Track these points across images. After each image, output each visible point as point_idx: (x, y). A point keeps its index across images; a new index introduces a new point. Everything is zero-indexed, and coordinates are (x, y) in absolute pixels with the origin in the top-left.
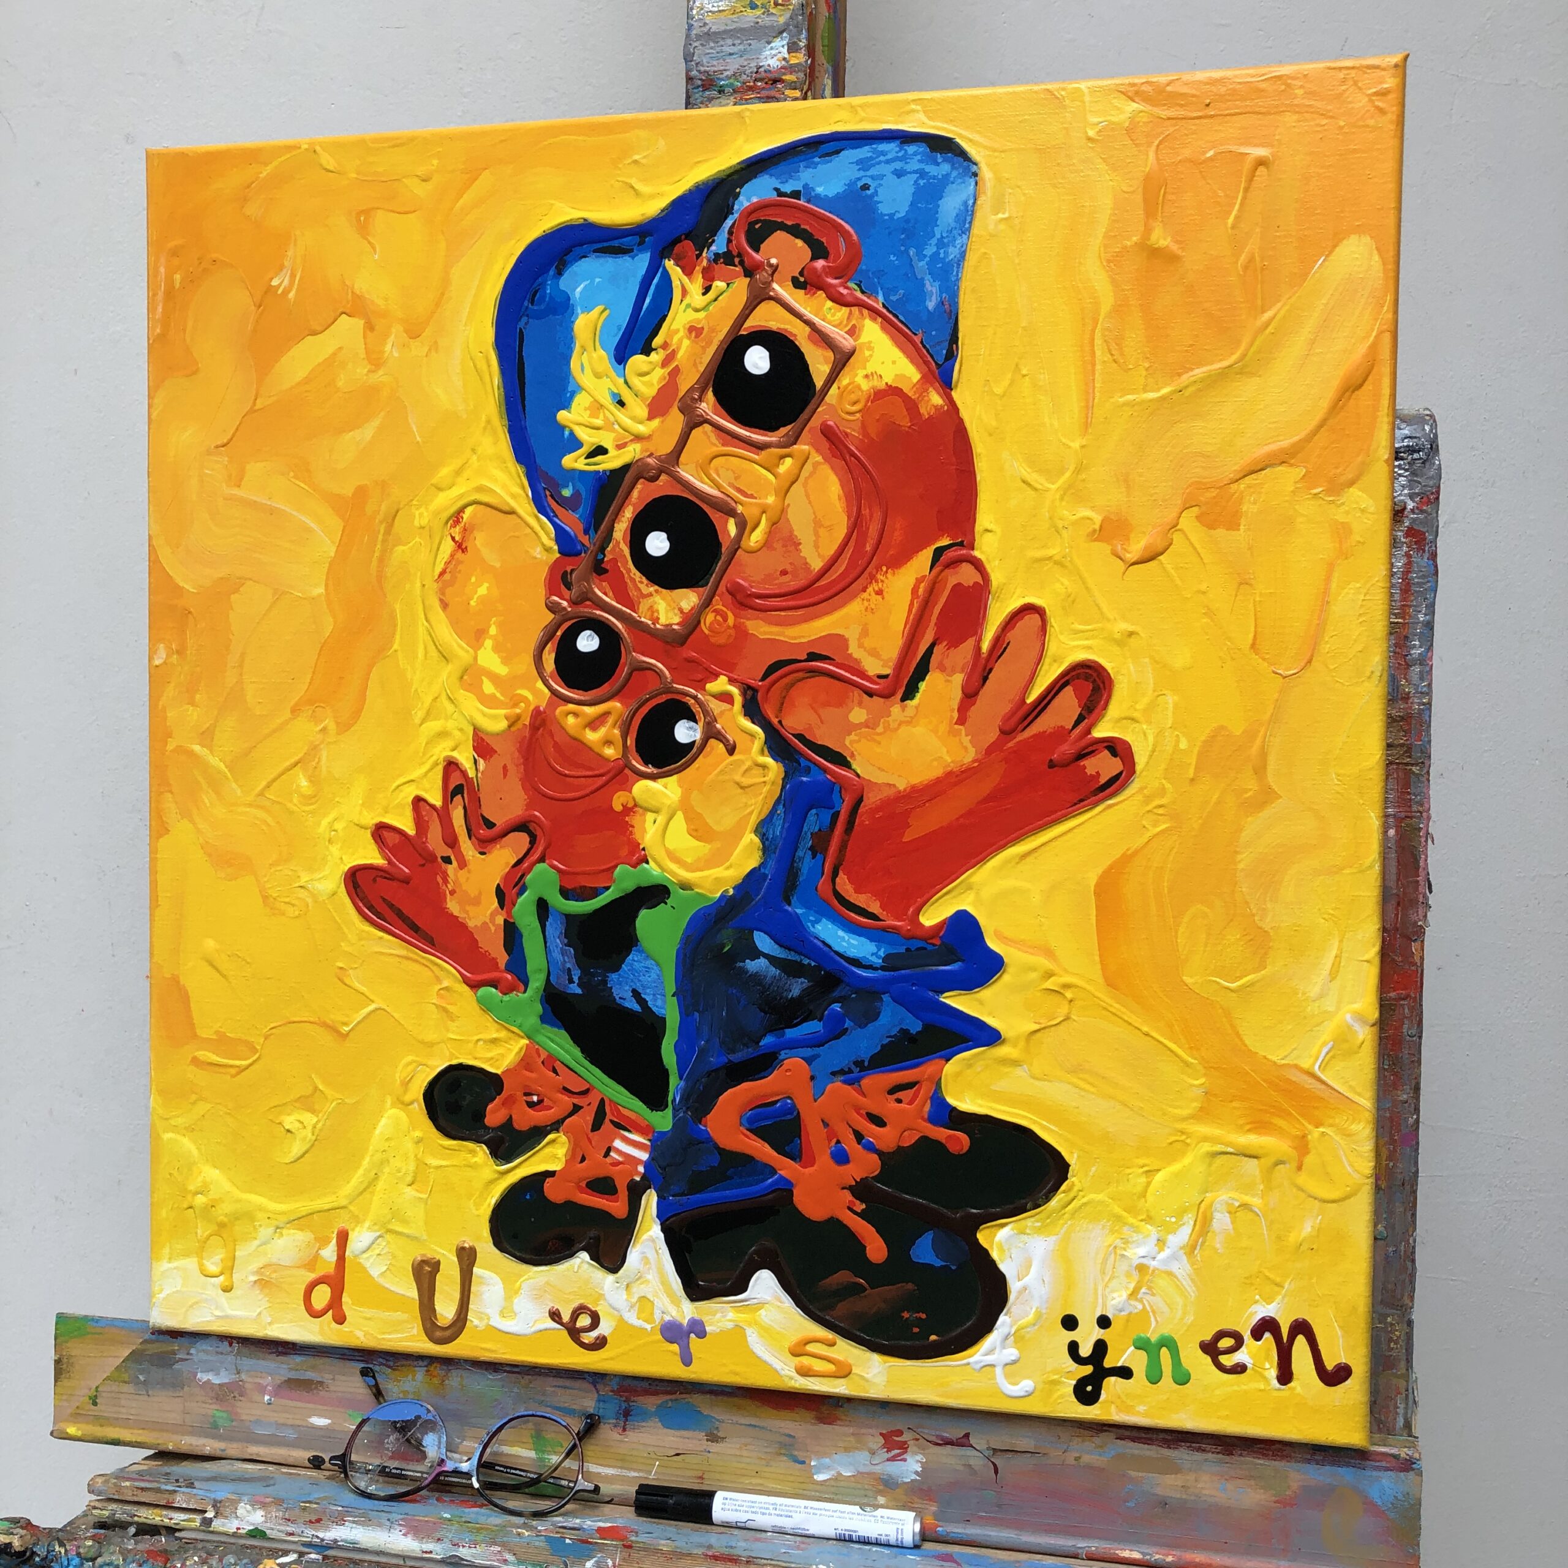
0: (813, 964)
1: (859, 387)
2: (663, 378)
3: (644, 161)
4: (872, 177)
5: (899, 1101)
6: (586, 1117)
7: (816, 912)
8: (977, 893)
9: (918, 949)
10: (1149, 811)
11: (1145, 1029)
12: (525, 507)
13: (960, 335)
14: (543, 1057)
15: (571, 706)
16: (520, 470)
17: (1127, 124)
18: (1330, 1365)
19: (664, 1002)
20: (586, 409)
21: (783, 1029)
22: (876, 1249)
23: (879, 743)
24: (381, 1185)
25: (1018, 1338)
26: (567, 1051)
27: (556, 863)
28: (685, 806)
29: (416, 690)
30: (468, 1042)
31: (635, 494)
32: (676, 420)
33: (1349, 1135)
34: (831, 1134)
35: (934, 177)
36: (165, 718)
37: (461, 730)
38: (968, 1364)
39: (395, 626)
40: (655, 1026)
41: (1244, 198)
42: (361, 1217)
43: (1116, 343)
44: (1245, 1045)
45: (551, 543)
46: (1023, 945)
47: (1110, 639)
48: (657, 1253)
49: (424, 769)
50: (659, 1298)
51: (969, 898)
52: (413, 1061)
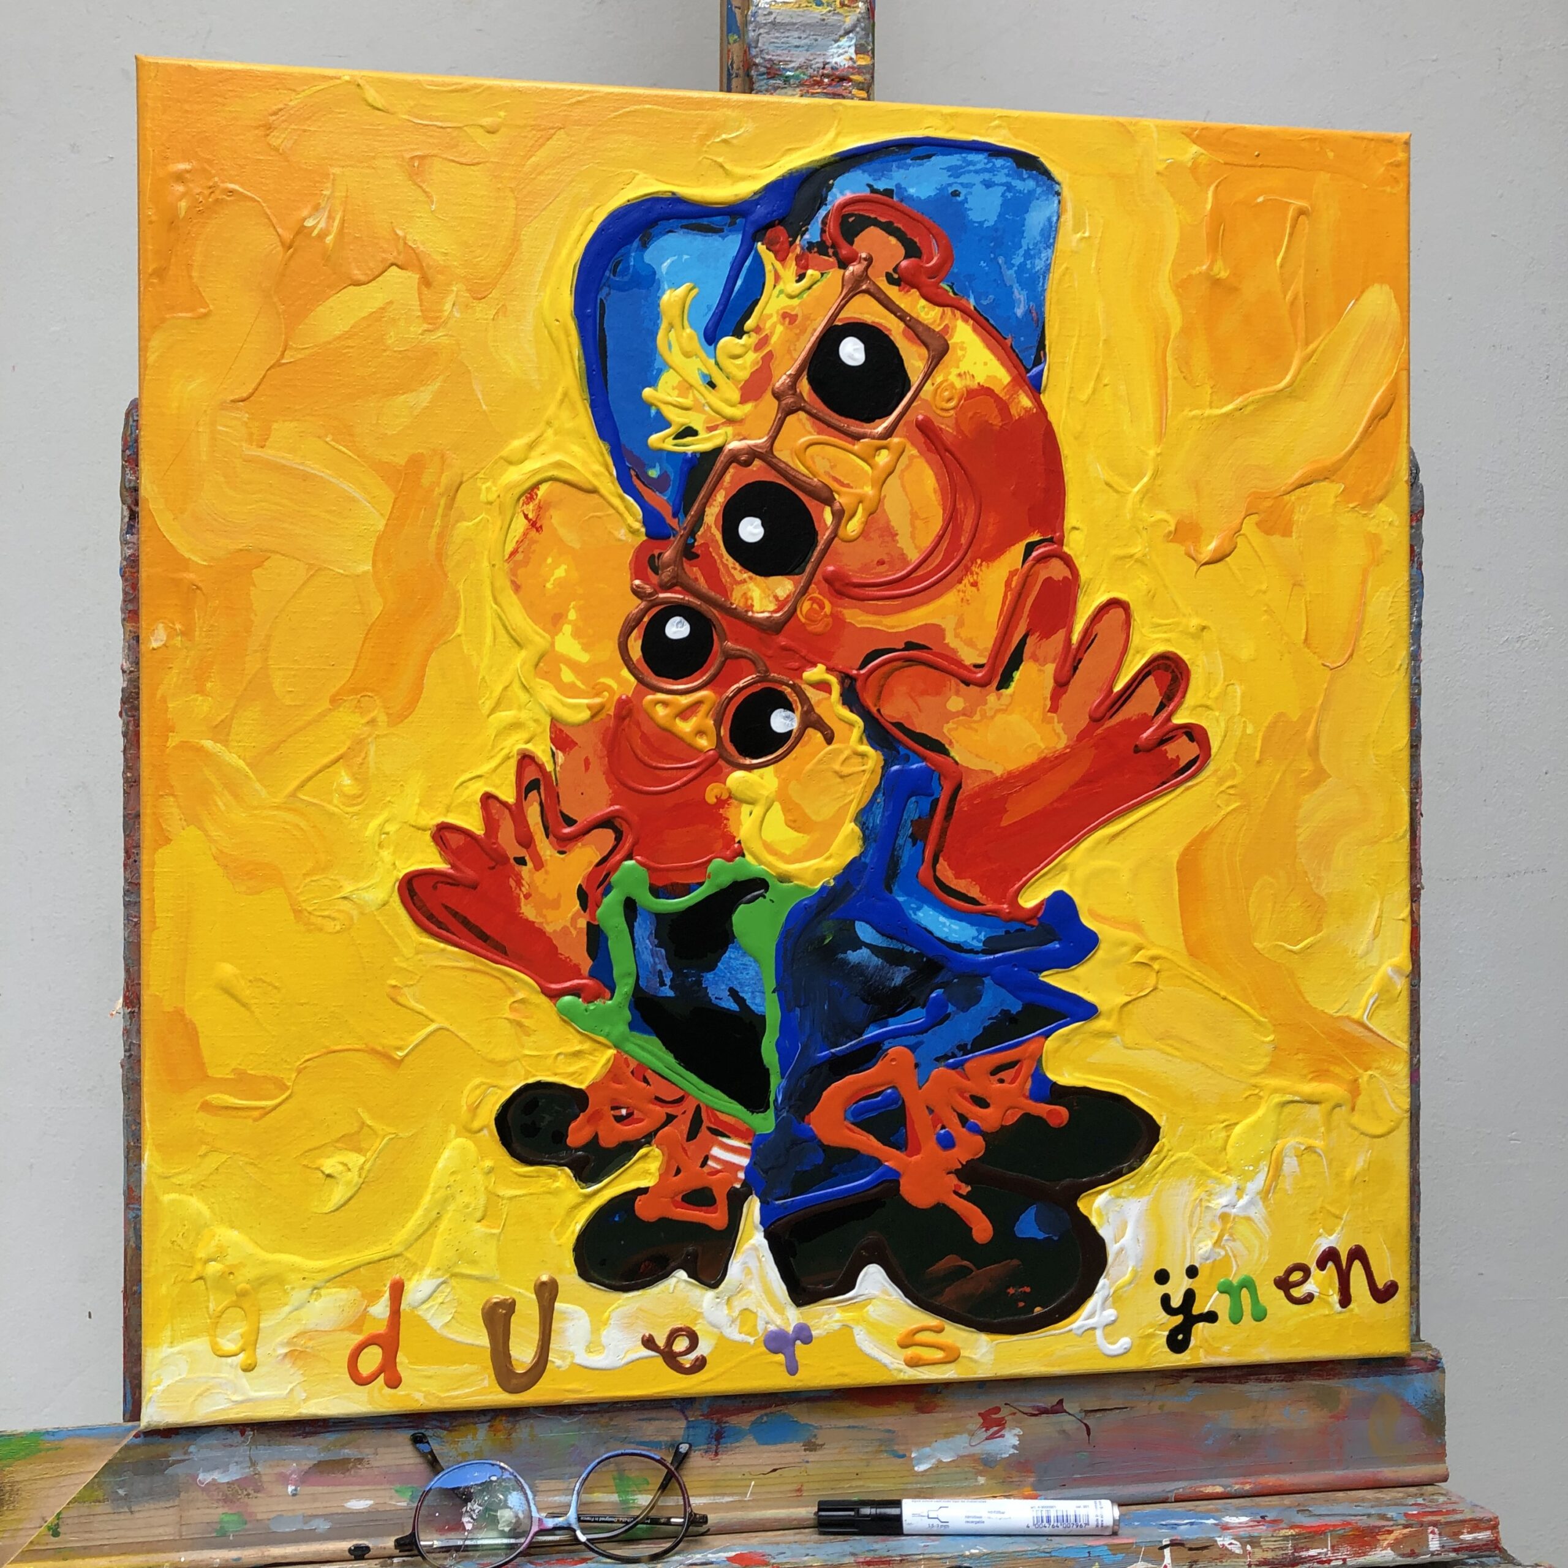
0: (915, 951)
1: (952, 386)
2: (755, 363)
4: (962, 184)
5: (1001, 1081)
6: (680, 1127)
7: (918, 899)
8: (1071, 875)
9: (1017, 931)
10: (1222, 792)
11: (1223, 993)
12: (609, 487)
13: (1047, 343)
14: (632, 1066)
16: (604, 448)
17: (1190, 164)
18: (1380, 1285)
19: (764, 999)
20: (674, 388)
22: (982, 1229)
23: (977, 731)
24: (444, 1225)
25: (1115, 1299)
26: (659, 1059)
28: (783, 797)
29: (483, 678)
30: (546, 1057)
31: (727, 478)
32: (769, 406)
33: (1391, 1076)
34: (937, 1121)
35: (1020, 192)
36: (166, 709)
37: (536, 721)
38: (1071, 1330)
39: (458, 608)
40: (754, 1025)
41: (1289, 241)
42: (420, 1263)
43: (1184, 362)
44: (1307, 1002)
45: (637, 525)
46: (1115, 922)
47: (1185, 633)
48: (760, 1261)
49: (493, 763)
50: (762, 1308)
51: (1066, 879)
52: (483, 1083)
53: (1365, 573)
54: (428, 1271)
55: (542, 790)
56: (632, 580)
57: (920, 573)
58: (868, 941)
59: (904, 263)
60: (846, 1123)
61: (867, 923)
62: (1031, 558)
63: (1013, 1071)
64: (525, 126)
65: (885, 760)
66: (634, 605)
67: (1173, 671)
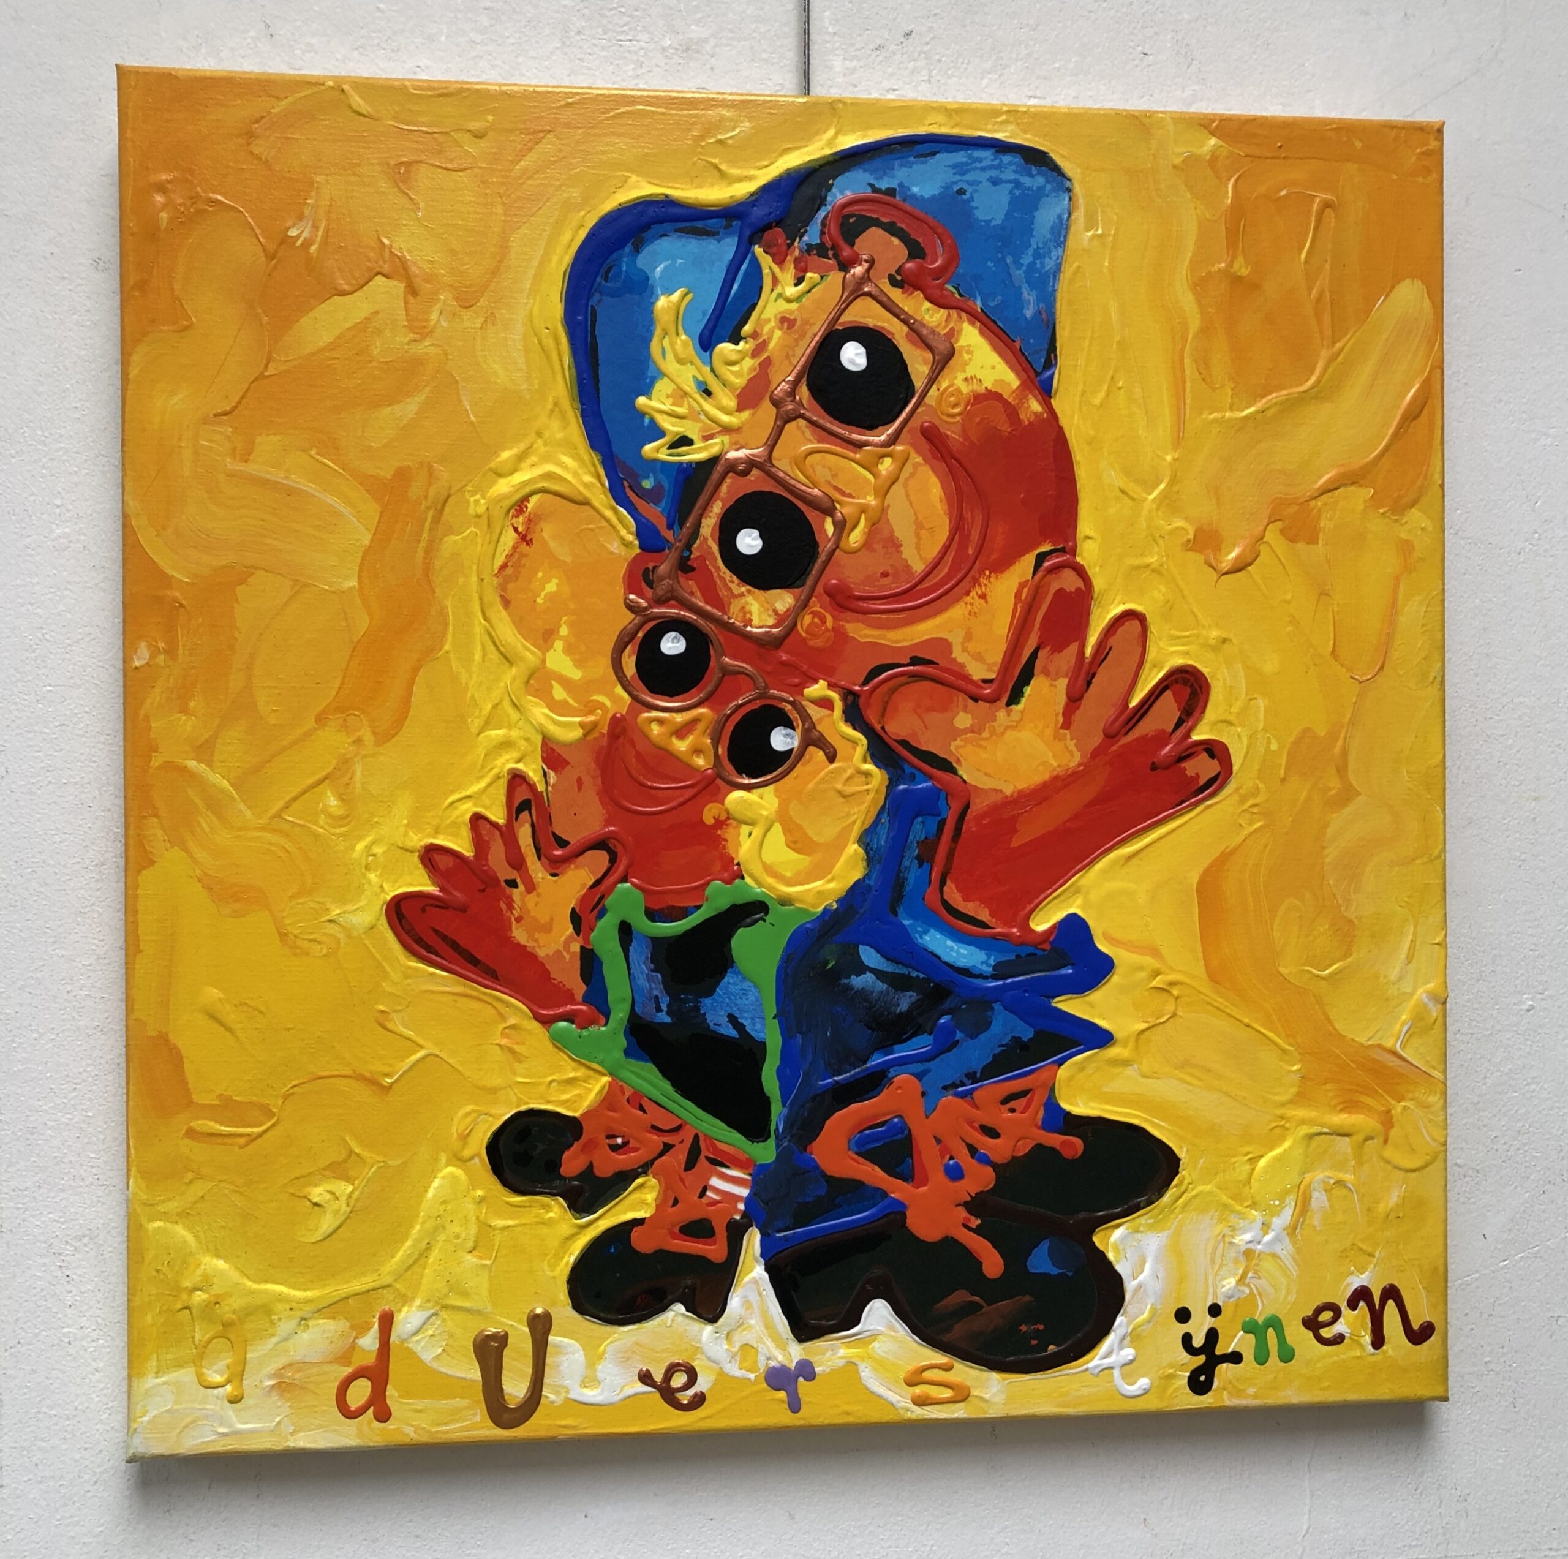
0: (922, 976)
1: (959, 390)
2: (752, 369)
3: (730, 142)
5: (1013, 1110)
6: (680, 1155)
8: (1086, 898)
10: (1246, 810)
11: (1246, 1021)
12: (601, 498)
13: (1058, 345)
14: (627, 1094)
15: (655, 714)
16: (596, 458)
17: (1208, 157)
18: (1416, 1326)
19: (764, 1025)
21: (892, 1045)
22: (993, 1264)
23: (985, 748)
24: (433, 1256)
25: (1134, 1337)
26: (655, 1086)
28: (783, 817)
29: (473, 696)
30: (539, 1084)
31: (724, 488)
32: (767, 413)
33: (1426, 1106)
34: (945, 1151)
35: (1029, 189)
36: (147, 728)
37: (527, 739)
38: (1087, 1370)
39: (446, 624)
40: (755, 1052)
41: (1314, 236)
42: (410, 1294)
43: (1203, 363)
44: (1336, 1029)
45: (631, 538)
46: (1131, 946)
47: (1205, 646)
48: (760, 1294)
49: (483, 784)
50: (764, 1343)
51: (1079, 901)
52: (474, 1111)
53: (1397, 579)
54: (418, 1302)
56: (626, 595)
57: (924, 586)
58: (872, 966)
59: (909, 265)
60: (851, 1153)
61: (871, 947)
62: (1042, 568)
63: (1023, 1101)
64: (512, 131)
66: (627, 618)
67: (1192, 685)
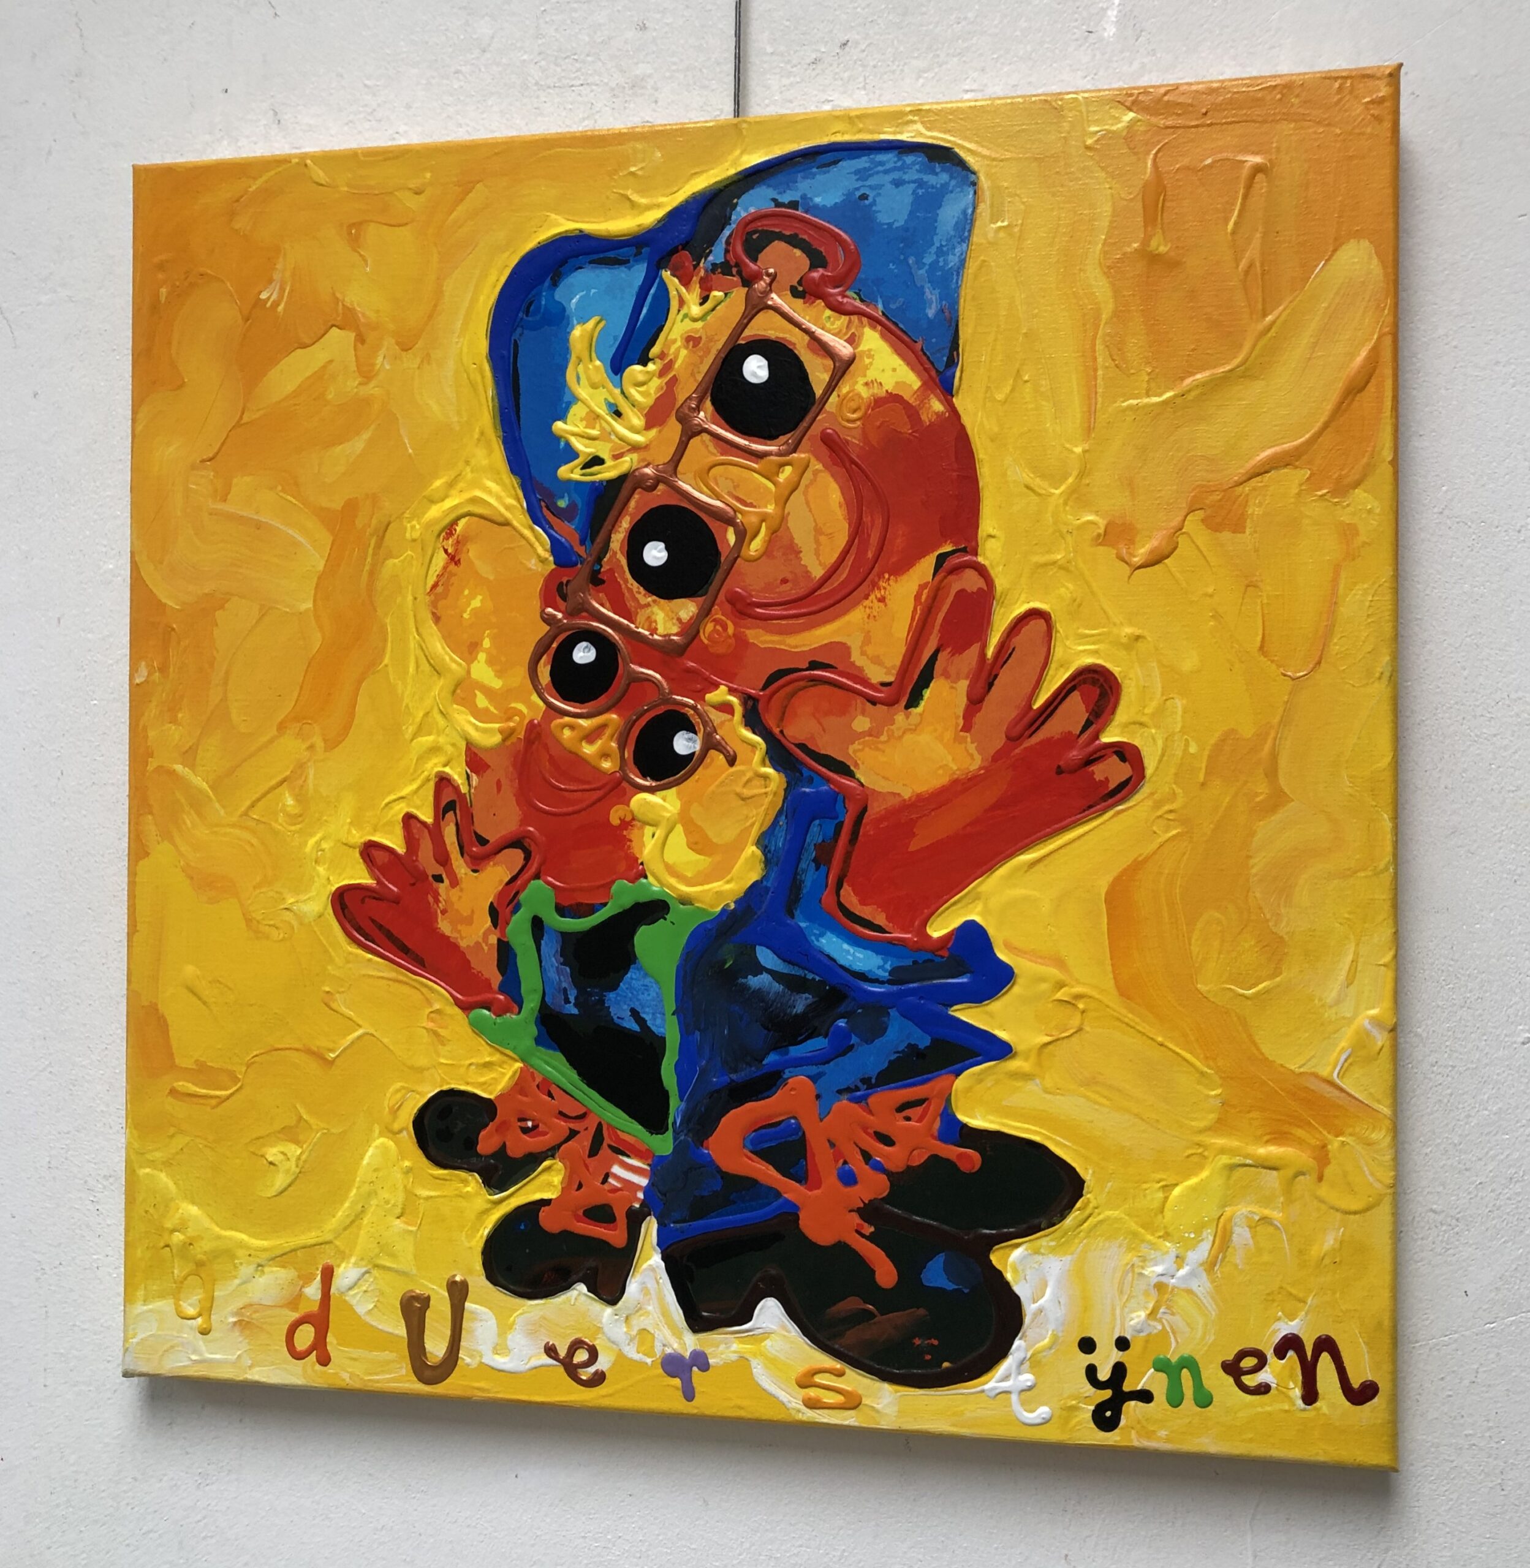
0: (817, 978)
1: (859, 395)
2: (660, 388)
3: (640, 173)
4: (870, 187)
5: (908, 1119)
7: (820, 925)
8: (985, 905)
9: (925, 962)
10: (1160, 817)
11: (1160, 1039)
12: (520, 520)
13: (961, 342)
14: (538, 1080)
15: (567, 719)
17: (1124, 133)
18: (1356, 1383)
19: (664, 1020)
22: (886, 1273)
24: (368, 1218)
25: (1033, 1363)
27: (550, 879)
28: (685, 818)
29: (407, 706)
30: (461, 1066)
31: (632, 504)
32: (673, 429)
33: (1369, 1145)
34: (838, 1155)
35: (933, 187)
36: (146, 737)
37: (453, 745)
38: (983, 1391)
39: (386, 640)
40: (654, 1046)
41: (1243, 205)
42: (347, 1251)
43: (1117, 347)
44: (1262, 1054)
45: (546, 555)
46: (1035, 956)
47: (1116, 643)
48: (658, 1283)
49: (414, 786)
50: (660, 1330)
51: (979, 907)
52: (403, 1088)
53: (1337, 569)
54: (353, 1260)
55: (458, 812)
57: (824, 590)
58: (769, 967)
60: (746, 1151)
61: (768, 947)
63: (919, 1110)
64: (448, 184)
65: (788, 782)
